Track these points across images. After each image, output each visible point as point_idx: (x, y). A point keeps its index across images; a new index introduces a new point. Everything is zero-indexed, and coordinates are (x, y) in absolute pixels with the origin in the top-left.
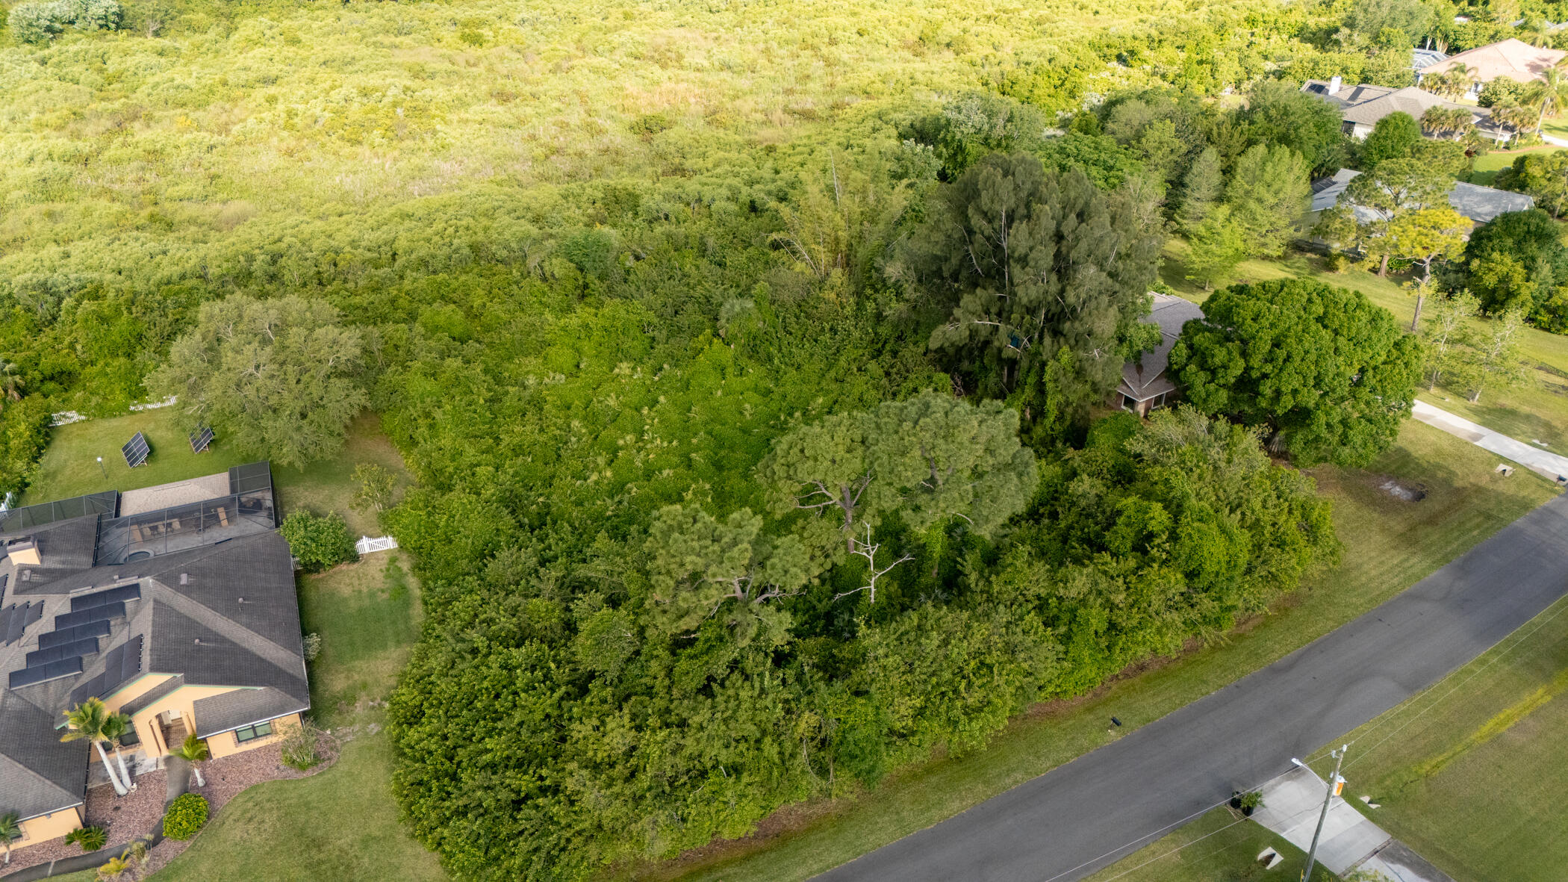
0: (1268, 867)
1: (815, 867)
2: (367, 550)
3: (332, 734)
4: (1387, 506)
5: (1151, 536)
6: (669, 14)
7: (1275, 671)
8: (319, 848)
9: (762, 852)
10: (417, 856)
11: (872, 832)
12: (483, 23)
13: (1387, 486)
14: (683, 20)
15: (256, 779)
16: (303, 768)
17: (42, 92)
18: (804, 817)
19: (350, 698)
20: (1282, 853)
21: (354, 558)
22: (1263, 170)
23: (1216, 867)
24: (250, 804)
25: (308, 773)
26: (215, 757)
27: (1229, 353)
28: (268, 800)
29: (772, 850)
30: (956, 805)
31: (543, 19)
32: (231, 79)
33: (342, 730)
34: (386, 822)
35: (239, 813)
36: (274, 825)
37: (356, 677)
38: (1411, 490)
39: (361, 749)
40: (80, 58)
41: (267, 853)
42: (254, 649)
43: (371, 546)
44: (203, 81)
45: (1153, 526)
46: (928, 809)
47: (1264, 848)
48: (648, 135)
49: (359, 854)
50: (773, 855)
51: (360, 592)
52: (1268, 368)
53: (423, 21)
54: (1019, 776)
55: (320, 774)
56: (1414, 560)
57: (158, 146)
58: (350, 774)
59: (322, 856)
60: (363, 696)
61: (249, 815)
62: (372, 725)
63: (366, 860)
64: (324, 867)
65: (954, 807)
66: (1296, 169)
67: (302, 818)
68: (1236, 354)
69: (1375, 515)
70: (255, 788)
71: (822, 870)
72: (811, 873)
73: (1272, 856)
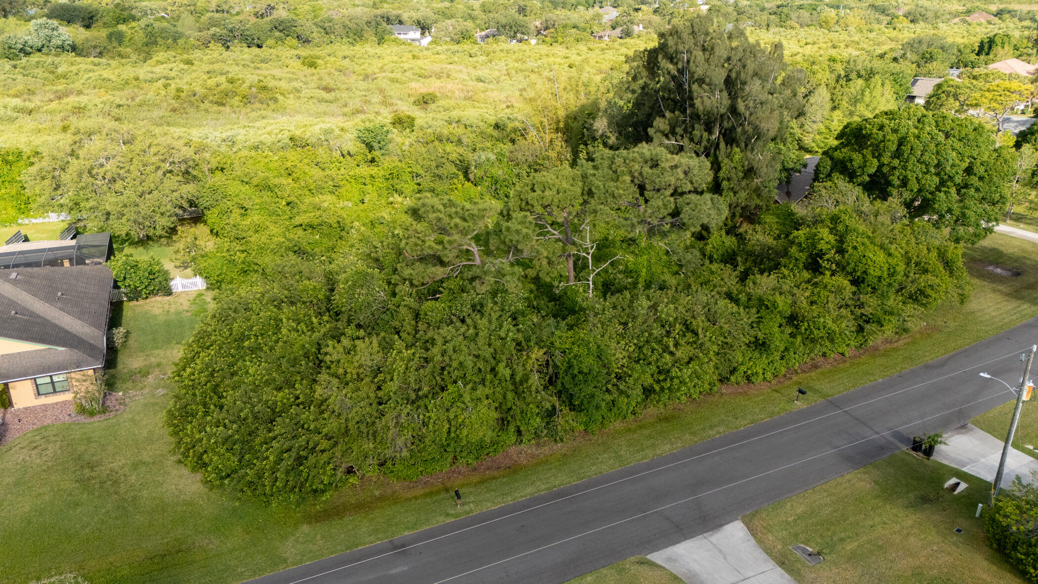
0: (956, 493)
1: (543, 487)
2: (180, 289)
3: (124, 395)
4: (993, 278)
5: (821, 254)
6: (443, 57)
7: (928, 367)
8: (92, 468)
9: (494, 478)
10: (181, 477)
11: (593, 464)
12: (318, 58)
13: (991, 268)
14: (451, 60)
15: (48, 422)
16: (92, 414)
17: (10, 80)
18: (533, 456)
19: (144, 373)
20: (966, 481)
21: (169, 292)
22: (863, 94)
23: (908, 492)
24: (38, 438)
25: (97, 418)
26: (16, 407)
27: (864, 156)
28: (54, 436)
29: (504, 477)
30: (667, 447)
31: (358, 56)
32: (141, 77)
33: (132, 393)
34: (158, 452)
35: (26, 442)
36: (55, 452)
37: (153, 360)
38: (1010, 270)
39: (146, 405)
40: (40, 65)
41: (44, 471)
42: (63, 325)
43: (183, 286)
44: (122, 77)
45: (822, 246)
46: (643, 450)
47: (949, 479)
48: (425, 105)
49: (128, 473)
50: (505, 480)
51: (168, 311)
52: (896, 162)
53: (278, 56)
54: (721, 429)
55: (106, 420)
56: (1025, 306)
57: (82, 105)
58: (132, 420)
59: (93, 474)
60: (157, 372)
61: (35, 445)
62: (160, 390)
63: (134, 477)
64: (93, 482)
65: (665, 448)
66: (886, 93)
67: (82, 448)
68: (869, 157)
69: (986, 283)
70: (45, 428)
71: (548, 489)
72: (539, 491)
73: (958, 484)
